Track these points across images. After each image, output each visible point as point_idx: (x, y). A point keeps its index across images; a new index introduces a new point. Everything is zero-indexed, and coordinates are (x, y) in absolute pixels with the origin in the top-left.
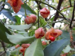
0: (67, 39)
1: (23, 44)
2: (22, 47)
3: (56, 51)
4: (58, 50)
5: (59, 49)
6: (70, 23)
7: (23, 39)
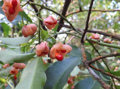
0: (77, 57)
1: (16, 63)
2: (13, 67)
3: (62, 73)
4: (65, 72)
5: (65, 70)
6: (81, 36)
7: (17, 57)
